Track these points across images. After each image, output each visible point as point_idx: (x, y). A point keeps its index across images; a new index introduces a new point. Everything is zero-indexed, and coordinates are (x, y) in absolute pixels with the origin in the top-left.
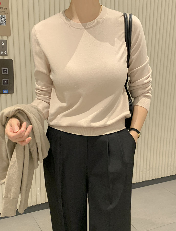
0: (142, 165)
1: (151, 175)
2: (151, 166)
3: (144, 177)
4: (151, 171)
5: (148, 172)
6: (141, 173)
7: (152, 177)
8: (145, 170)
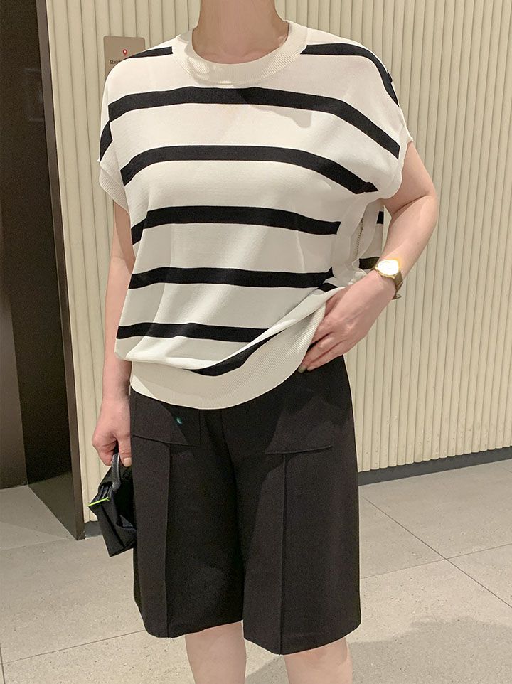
3: (460, 445)
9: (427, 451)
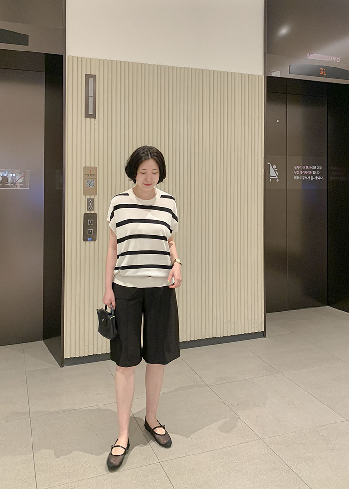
0: (218, 316)
1: (229, 331)
2: (229, 319)
4: (229, 325)
5: (225, 326)
6: (218, 326)
7: (230, 332)
8: (222, 323)
9: (207, 333)
